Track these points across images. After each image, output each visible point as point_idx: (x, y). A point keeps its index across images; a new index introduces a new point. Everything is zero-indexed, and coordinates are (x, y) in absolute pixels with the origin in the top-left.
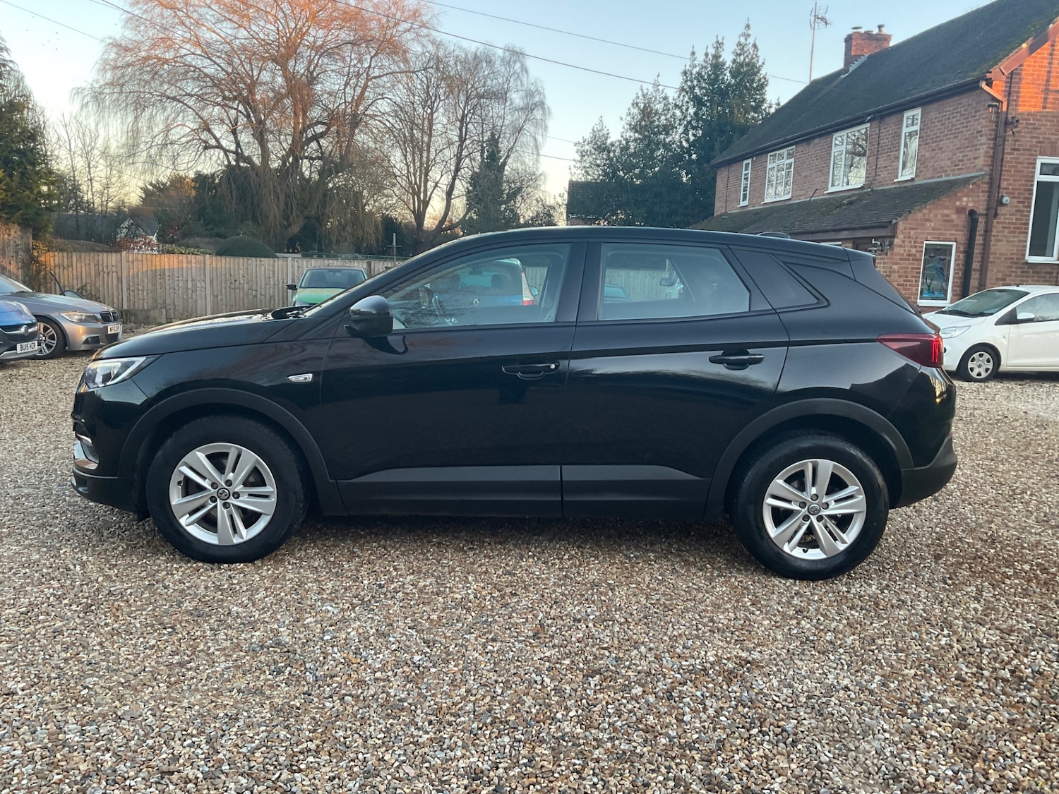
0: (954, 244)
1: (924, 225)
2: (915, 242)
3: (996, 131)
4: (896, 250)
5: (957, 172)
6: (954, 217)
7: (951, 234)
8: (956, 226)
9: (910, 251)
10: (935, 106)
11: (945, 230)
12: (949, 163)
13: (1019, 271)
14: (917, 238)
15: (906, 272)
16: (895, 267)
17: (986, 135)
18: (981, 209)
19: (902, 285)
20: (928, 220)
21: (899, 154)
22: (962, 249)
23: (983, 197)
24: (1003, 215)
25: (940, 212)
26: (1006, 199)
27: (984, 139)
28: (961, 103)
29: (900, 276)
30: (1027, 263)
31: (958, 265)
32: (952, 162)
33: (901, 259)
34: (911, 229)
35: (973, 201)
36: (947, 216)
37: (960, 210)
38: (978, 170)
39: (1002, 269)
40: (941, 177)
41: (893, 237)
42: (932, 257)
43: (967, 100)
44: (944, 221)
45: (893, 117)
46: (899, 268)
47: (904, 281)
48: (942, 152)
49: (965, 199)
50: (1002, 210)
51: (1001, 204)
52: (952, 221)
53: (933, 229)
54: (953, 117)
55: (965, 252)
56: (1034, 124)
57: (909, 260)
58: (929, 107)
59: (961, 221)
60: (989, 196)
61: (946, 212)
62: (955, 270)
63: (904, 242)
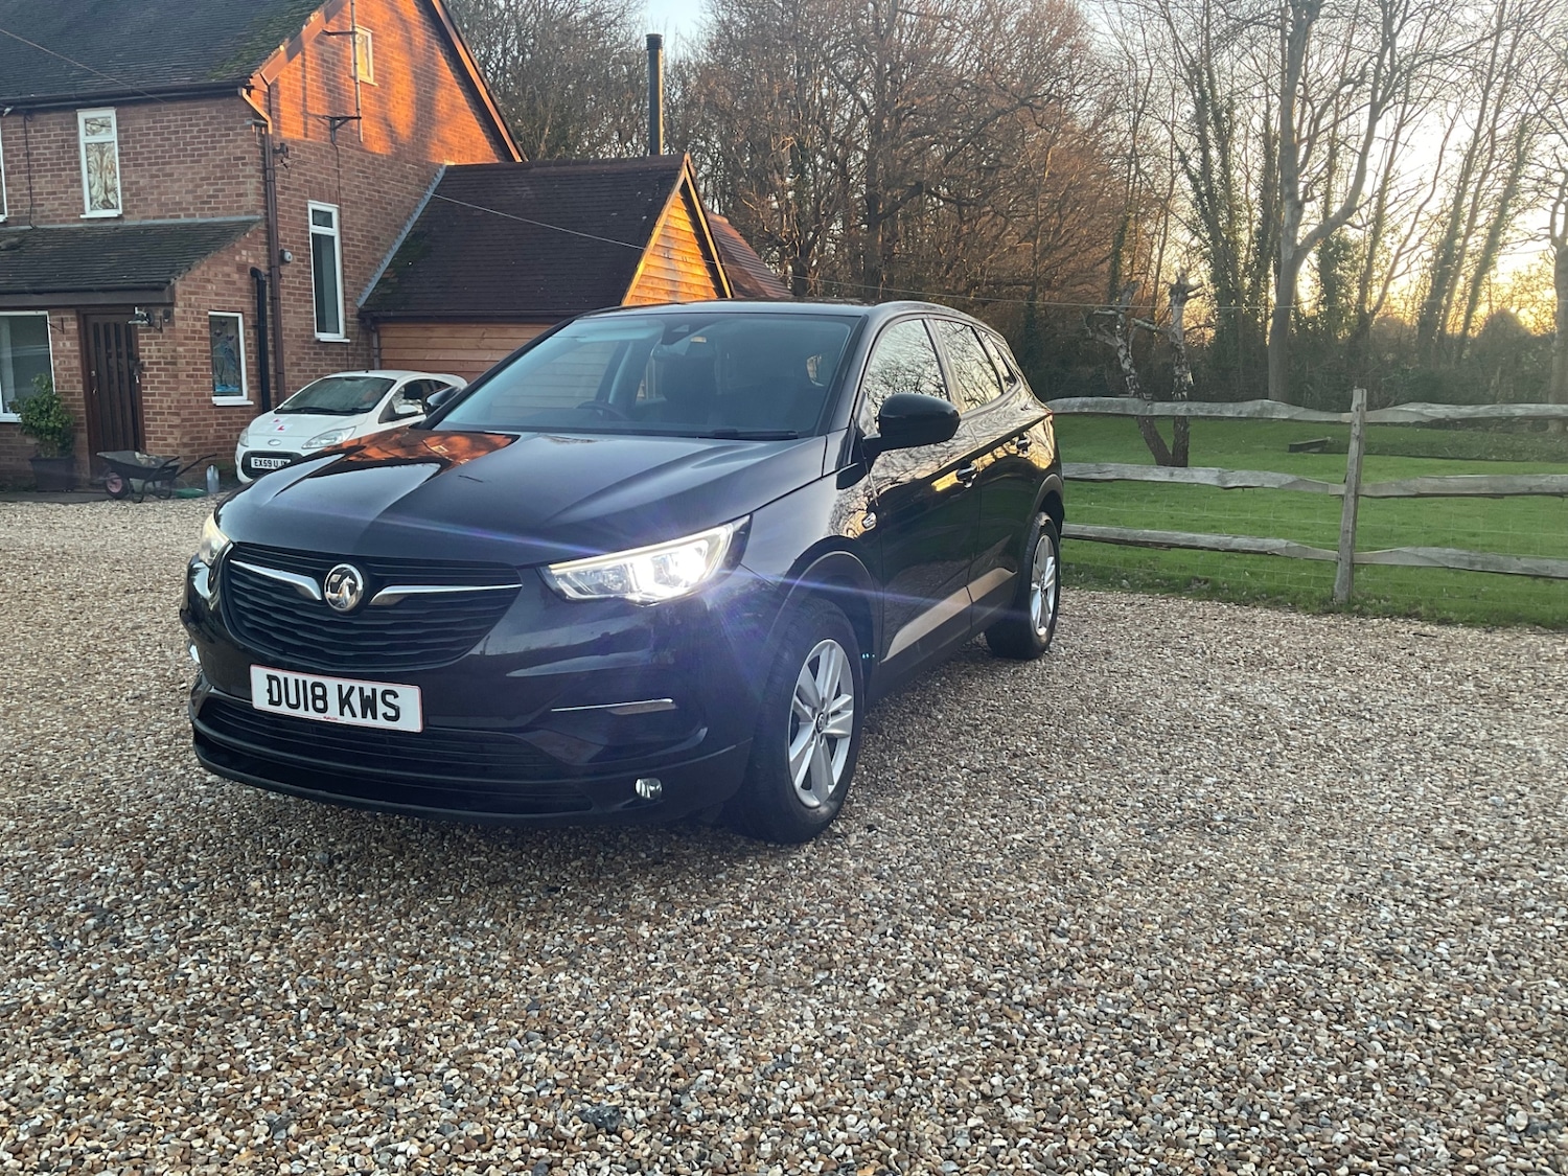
0: (240, 315)
1: (204, 288)
2: (198, 313)
3: (264, 159)
4: (179, 324)
5: (206, 212)
6: (236, 277)
7: (237, 302)
8: (240, 290)
9: (194, 325)
10: (146, 109)
11: (229, 295)
12: (190, 198)
13: (312, 352)
14: (199, 306)
15: (193, 357)
16: (180, 349)
17: (252, 164)
18: (263, 268)
19: (192, 376)
20: (209, 281)
21: (80, 174)
22: (250, 323)
23: (263, 251)
24: (287, 276)
25: (220, 269)
26: (288, 255)
27: (250, 170)
28: (197, 113)
29: (188, 363)
30: (318, 341)
31: (250, 345)
32: (195, 198)
33: (186, 338)
34: (191, 293)
35: (253, 256)
36: (229, 275)
37: (241, 268)
38: (247, 213)
39: (295, 350)
40: (179, 217)
41: (172, 305)
42: (219, 335)
43: (205, 110)
44: (227, 282)
45: (54, 115)
46: (186, 351)
47: (194, 370)
48: (173, 181)
49: (244, 252)
50: (285, 270)
51: (283, 261)
52: (234, 283)
53: (216, 295)
54: (186, 132)
55: (254, 327)
56: (299, 156)
57: (194, 339)
58: (131, 111)
59: (243, 281)
60: (269, 250)
61: (227, 269)
62: (246, 352)
63: (185, 312)
